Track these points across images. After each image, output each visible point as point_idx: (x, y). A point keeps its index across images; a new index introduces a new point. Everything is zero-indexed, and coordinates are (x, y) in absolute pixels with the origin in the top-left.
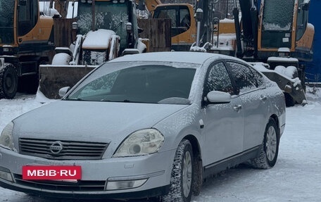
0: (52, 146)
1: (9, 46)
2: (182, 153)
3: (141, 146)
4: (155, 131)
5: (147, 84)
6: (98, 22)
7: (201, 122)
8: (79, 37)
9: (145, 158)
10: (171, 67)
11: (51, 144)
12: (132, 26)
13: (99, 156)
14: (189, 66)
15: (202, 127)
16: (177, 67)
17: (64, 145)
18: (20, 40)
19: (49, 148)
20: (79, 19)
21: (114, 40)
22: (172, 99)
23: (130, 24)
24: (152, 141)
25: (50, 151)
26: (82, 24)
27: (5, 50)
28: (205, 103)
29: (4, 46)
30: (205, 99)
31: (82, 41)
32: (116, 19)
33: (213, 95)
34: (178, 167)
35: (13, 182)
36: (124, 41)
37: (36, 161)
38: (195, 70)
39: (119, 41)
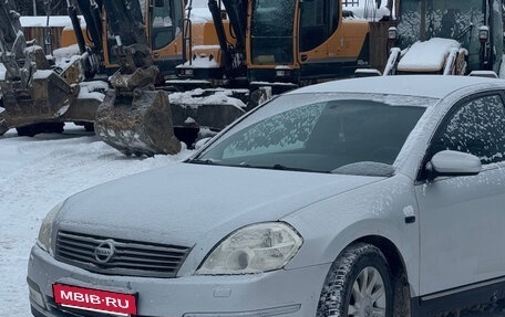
0: (98, 248)
1: (286, 67)
2: (347, 270)
3: (251, 255)
4: (282, 226)
5: (341, 135)
6: (431, 26)
7: (409, 211)
8: (395, 51)
9: (254, 279)
10: (382, 104)
11: (97, 245)
12: (491, 32)
13: (172, 270)
14: (416, 103)
15: (410, 220)
16: (393, 104)
17: (117, 248)
18: (304, 58)
19: (93, 251)
20: (401, 21)
21: (452, 55)
22: (362, 164)
23: (486, 28)
24: (277, 246)
25: (94, 257)
26: (404, 29)
27: (279, 74)
28: (426, 174)
29: (278, 67)
30: (429, 166)
31: (399, 57)
32: (463, 20)
33: (444, 159)
34: (334, 298)
35: (46, 309)
36: (476, 59)
37: (72, 275)
38: (424, 109)
39: (466, 58)
